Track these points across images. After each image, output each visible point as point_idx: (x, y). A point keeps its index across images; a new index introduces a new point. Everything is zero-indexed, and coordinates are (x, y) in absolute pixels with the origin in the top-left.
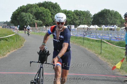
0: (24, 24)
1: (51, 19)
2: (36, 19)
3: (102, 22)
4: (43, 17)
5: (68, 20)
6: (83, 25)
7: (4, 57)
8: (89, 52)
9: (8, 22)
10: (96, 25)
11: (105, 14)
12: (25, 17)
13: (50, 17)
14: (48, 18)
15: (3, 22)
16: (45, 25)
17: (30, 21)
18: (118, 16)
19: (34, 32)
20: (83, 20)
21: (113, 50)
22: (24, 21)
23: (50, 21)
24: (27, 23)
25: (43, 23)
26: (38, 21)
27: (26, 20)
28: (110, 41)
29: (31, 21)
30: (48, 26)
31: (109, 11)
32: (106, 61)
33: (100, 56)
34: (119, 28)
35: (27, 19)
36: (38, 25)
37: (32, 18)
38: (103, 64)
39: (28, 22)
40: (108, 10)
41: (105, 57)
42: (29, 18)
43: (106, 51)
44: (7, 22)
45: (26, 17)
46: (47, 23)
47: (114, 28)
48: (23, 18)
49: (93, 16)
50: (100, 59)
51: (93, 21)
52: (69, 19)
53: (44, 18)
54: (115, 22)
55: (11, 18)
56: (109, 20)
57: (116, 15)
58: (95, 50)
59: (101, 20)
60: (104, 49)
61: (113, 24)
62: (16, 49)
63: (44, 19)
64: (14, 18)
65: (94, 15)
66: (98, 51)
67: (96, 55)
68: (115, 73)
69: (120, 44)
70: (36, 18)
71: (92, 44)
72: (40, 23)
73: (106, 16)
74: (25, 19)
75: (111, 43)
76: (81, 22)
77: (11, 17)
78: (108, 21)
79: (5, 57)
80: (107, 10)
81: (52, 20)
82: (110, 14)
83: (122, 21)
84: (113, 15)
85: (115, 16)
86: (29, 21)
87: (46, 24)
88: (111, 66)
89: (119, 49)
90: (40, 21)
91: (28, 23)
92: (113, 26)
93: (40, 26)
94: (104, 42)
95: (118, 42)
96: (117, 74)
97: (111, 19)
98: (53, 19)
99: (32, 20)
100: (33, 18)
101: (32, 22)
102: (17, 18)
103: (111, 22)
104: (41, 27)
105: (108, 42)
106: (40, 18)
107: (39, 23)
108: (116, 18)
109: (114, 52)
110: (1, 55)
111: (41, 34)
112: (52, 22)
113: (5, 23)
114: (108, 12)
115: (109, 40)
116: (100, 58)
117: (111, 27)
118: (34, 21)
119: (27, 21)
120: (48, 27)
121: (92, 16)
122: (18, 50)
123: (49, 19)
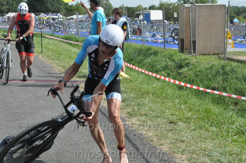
3: (40, 8)
6: (12, 12)
20: (12, 5)
21: (59, 47)
28: (53, 35)
33: (41, 56)
34: (64, 17)
41: (48, 57)
43: (48, 48)
47: (57, 17)
50: (40, 60)
54: (58, 9)
56: (50, 7)
59: (39, 5)
60: (46, 45)
61: (56, 12)
76: (11, 8)
78: (48, 8)
83: (68, 8)
89: (66, 45)
92: (57, 15)
94: (45, 37)
95: (64, 37)
97: (53, 5)
103: (53, 9)
105: (51, 36)
108: (60, 4)
109: (59, 50)
115: (51, 34)
116: (40, 58)
117: (54, 17)
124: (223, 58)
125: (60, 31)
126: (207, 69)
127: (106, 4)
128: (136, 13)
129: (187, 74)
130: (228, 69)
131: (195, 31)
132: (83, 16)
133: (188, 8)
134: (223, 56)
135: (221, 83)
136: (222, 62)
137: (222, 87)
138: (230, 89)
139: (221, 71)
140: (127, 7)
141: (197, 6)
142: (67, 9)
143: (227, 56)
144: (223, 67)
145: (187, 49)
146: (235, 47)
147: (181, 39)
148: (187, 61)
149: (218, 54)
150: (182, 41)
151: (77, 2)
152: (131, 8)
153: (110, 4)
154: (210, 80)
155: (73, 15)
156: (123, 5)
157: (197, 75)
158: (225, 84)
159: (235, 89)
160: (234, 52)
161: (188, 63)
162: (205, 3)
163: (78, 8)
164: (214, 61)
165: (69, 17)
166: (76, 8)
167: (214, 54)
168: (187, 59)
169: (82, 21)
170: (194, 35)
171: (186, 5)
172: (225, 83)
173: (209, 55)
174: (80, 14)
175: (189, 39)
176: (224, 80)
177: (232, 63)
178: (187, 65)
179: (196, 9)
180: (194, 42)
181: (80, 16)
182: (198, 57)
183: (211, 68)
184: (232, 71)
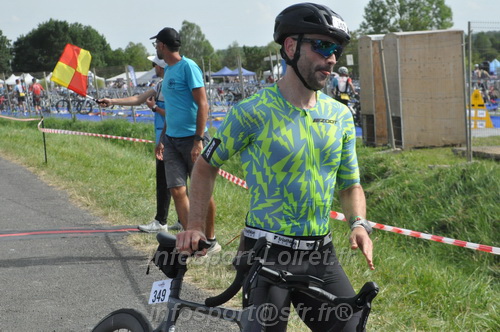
3: (46, 61)
8: (7, 161)
10: (26, 72)
11: (52, 38)
18: (97, 43)
21: (86, 150)
28: (74, 121)
31: (64, 25)
32: (63, 187)
33: (43, 173)
34: (102, 79)
38: (53, 198)
40: (61, 23)
41: (59, 173)
43: (62, 154)
49: (15, 44)
50: (42, 183)
51: (14, 60)
57: (89, 37)
58: (26, 155)
59: (43, 55)
60: (56, 147)
65: (16, 40)
66: (35, 158)
67: (31, 169)
68: (92, 222)
69: (107, 129)
71: (16, 137)
73: (56, 43)
75: (78, 128)
80: (56, 23)
82: (68, 37)
83: (110, 57)
84: (79, 40)
85: (86, 42)
88: (80, 200)
89: (103, 144)
95: (101, 124)
96: (98, 223)
109: (87, 155)
114: (61, 30)
115: (70, 120)
116: (42, 178)
121: (12, 43)
124: (463, 153)
125: (91, 111)
126: (427, 182)
127: (198, 44)
128: (266, 59)
129: (382, 195)
130: (474, 178)
131: (397, 95)
132: (145, 73)
133: (377, 42)
134: (464, 149)
135: (460, 211)
136: (462, 163)
137: (464, 221)
138: (482, 226)
139: (460, 183)
140: (244, 48)
141: (398, 36)
142: (107, 60)
143: (474, 149)
144: (464, 176)
145: (380, 137)
146: (495, 126)
147: (367, 116)
148: (381, 165)
149: (453, 145)
150: (370, 118)
151: (131, 43)
152: (255, 49)
153: (207, 42)
154: (436, 206)
155: (122, 72)
156: (236, 44)
157: (404, 197)
158: (471, 214)
159: (495, 225)
160: (491, 137)
161: (385, 170)
162: (423, 28)
163: (132, 57)
164: (443, 161)
165: (115, 79)
166: (128, 57)
167: (445, 146)
168: (381, 161)
169: (144, 85)
170: (396, 105)
171: (374, 37)
172: (469, 211)
173: (433, 147)
174: (138, 69)
175: (385, 115)
176: (468, 205)
177: (485, 163)
178: (383, 173)
179: (395, 45)
180: (397, 121)
181: (139, 75)
182: (406, 156)
183: (437, 177)
184: (485, 182)
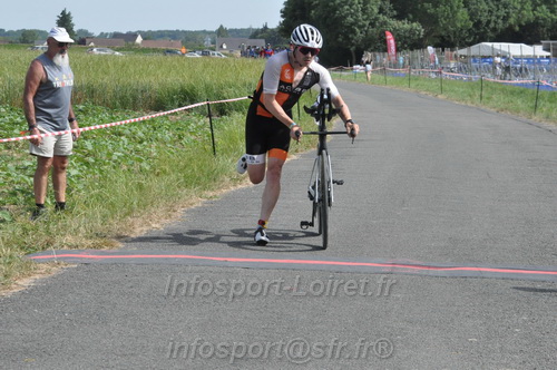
0: (340, 40)
1: (463, 14)
2: (394, 17)
4: (426, 5)
5: (544, 19)
7: (240, 186)
9: (272, 30)
12: (347, 7)
13: (458, 7)
14: (452, 8)
15: (249, 29)
16: (438, 41)
17: (367, 23)
19: (382, 77)
22: (342, 25)
23: (459, 25)
24: (354, 32)
25: (426, 35)
26: (405, 25)
27: (350, 19)
29: (372, 25)
30: (452, 46)
35: (352, 15)
36: (403, 44)
37: (376, 11)
39: (360, 27)
42: (364, 10)
44: (266, 28)
45: (350, 6)
46: (443, 33)
48: (335, 9)
52: (549, 14)
53: (432, 11)
55: (284, 13)
62: (296, 151)
63: (431, 16)
64: (294, 11)
70: (395, 13)
72: (414, 34)
74: (345, 17)
77: (283, 7)
79: (243, 190)
81: (471, 19)
86: (364, 26)
87: (442, 37)
90: (414, 24)
91: (359, 35)
93: (412, 50)
98: (472, 16)
99: (376, 19)
100: (381, 11)
101: (375, 29)
102: (310, 12)
104: (417, 53)
106: (412, 12)
107: (407, 35)
110: (227, 179)
111: (412, 85)
112: (469, 30)
113: (255, 34)
118: (385, 23)
119: (352, 24)
120: (447, 51)
122: (302, 156)
123: (456, 12)
